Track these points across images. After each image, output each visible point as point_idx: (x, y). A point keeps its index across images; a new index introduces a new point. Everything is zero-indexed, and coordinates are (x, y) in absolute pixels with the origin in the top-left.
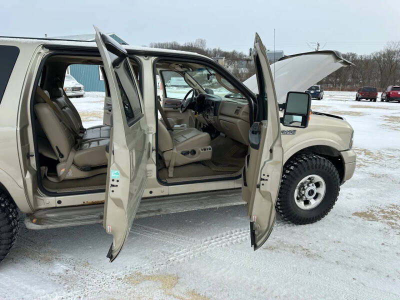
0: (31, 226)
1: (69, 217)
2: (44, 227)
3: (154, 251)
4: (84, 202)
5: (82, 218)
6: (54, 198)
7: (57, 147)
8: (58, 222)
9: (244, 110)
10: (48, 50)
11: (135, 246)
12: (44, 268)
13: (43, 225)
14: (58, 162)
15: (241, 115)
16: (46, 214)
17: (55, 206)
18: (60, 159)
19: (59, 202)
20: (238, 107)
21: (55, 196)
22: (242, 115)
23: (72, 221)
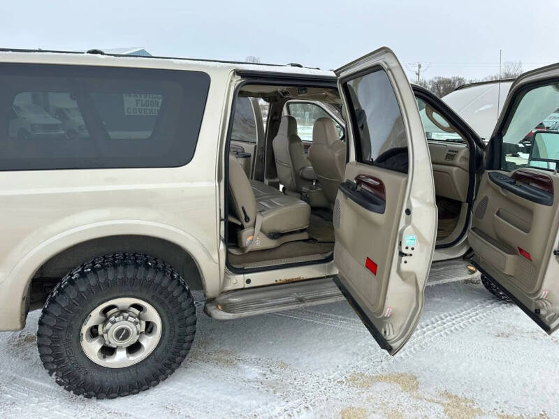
0: (220, 314)
1: (259, 301)
2: (237, 315)
3: (359, 344)
4: (276, 281)
5: (275, 302)
6: (242, 276)
7: (243, 208)
8: (246, 309)
9: (461, 154)
10: (239, 78)
11: (330, 339)
12: (230, 372)
13: (234, 313)
14: (242, 227)
15: (458, 160)
16: (228, 298)
17: (242, 287)
18: (246, 224)
19: (248, 281)
20: (450, 151)
21: (244, 273)
22: (460, 160)
23: (262, 307)
